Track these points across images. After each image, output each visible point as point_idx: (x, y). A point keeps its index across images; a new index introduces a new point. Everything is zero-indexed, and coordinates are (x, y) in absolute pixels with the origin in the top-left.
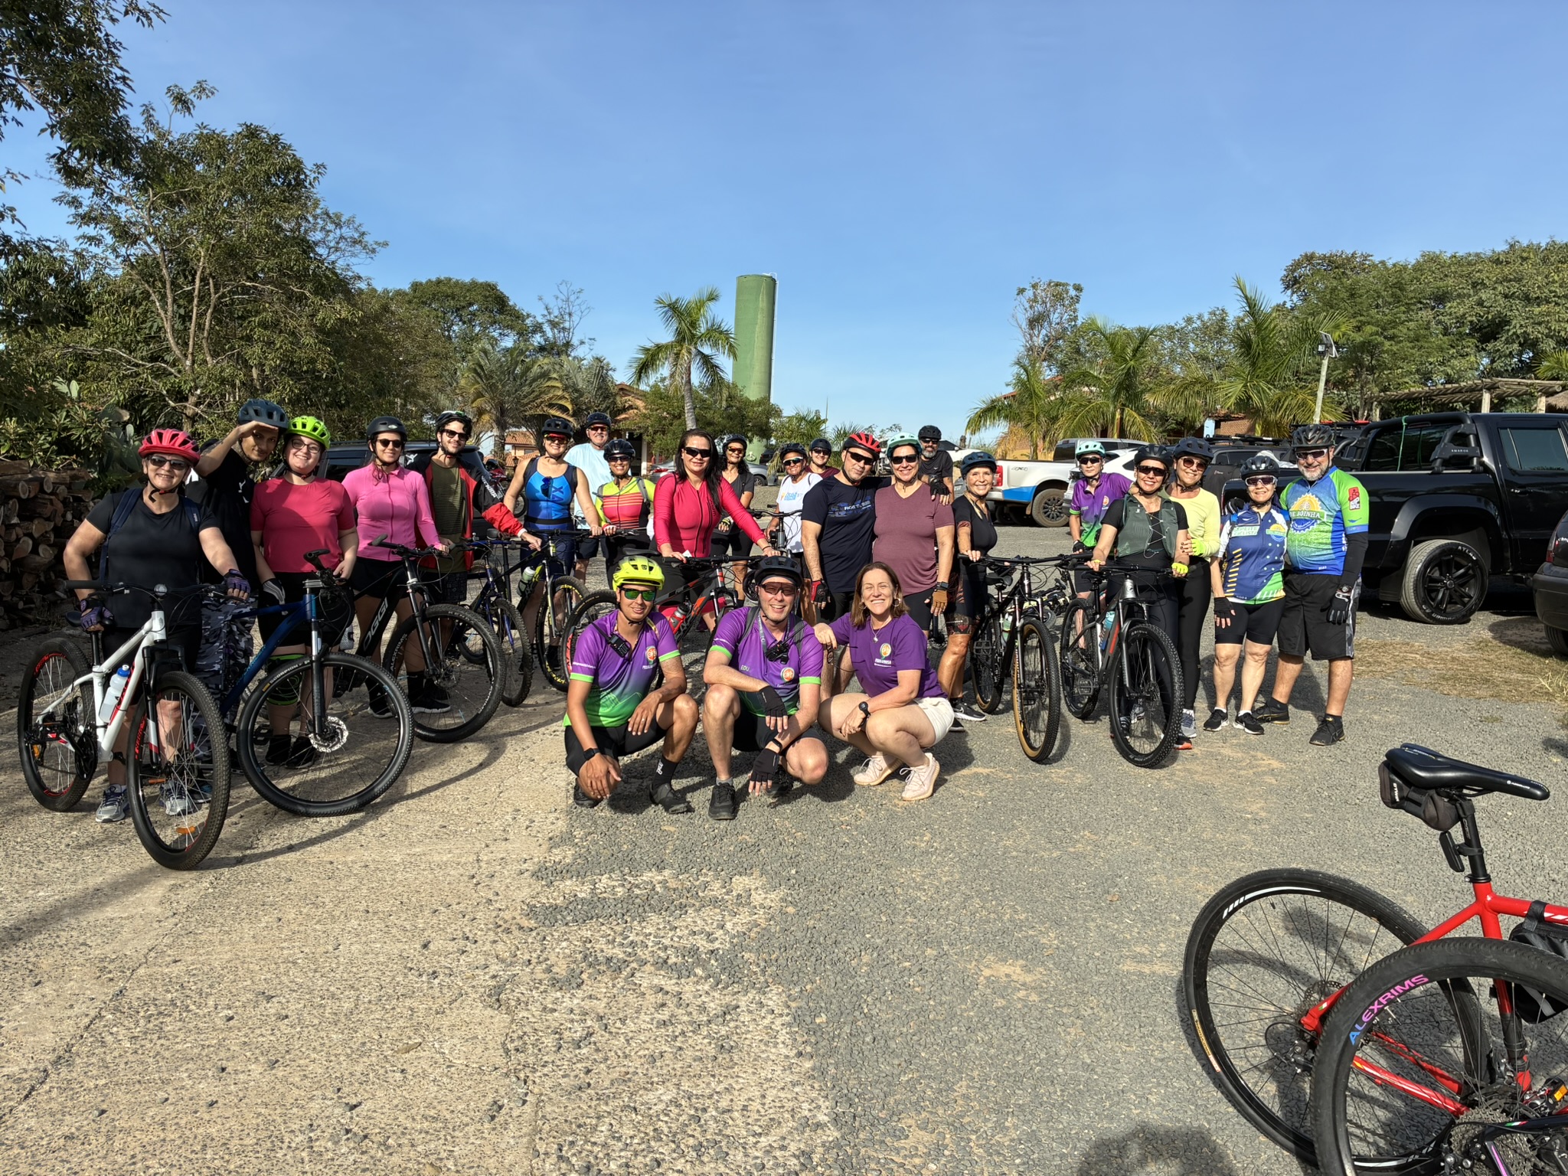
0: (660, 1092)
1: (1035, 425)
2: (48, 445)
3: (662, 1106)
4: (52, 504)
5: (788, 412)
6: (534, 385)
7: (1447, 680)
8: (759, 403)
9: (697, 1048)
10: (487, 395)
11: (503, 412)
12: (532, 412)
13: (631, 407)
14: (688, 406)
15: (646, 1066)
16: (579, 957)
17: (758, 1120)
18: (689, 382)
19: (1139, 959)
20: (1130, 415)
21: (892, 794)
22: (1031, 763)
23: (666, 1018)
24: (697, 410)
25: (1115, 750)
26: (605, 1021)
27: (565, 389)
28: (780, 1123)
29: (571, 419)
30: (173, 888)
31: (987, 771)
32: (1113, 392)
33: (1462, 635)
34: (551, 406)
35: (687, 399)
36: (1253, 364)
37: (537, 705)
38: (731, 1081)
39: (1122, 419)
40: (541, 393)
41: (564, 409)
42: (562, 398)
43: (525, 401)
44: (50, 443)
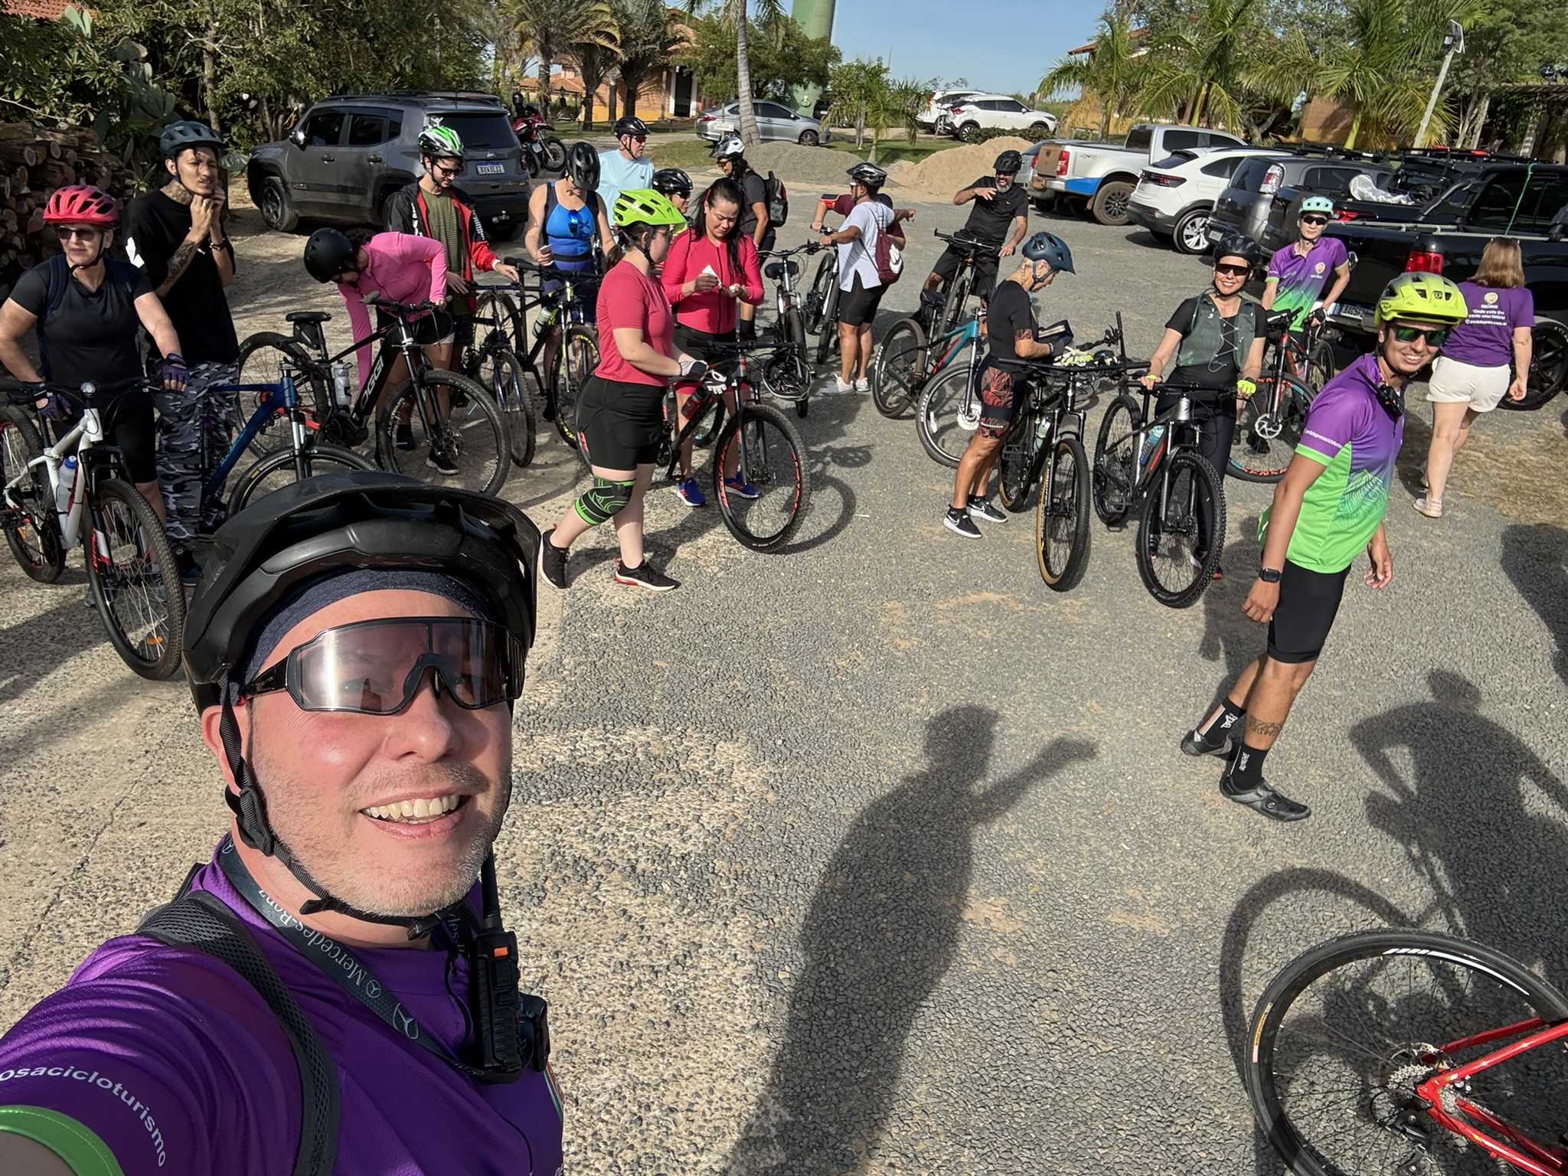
0: (605, 1075)
1: (1111, 93)
2: (61, 91)
3: (604, 1098)
4: (62, 172)
5: (846, 60)
6: (581, 8)
7: (1509, 494)
8: (819, 43)
9: (652, 1007)
10: (531, 18)
11: (547, 37)
12: (577, 40)
13: (682, 39)
14: (741, 47)
15: (596, 1032)
16: (547, 852)
17: (701, 1127)
18: (744, 17)
19: (1131, 907)
20: (1218, 92)
21: (894, 629)
22: (1046, 589)
23: (623, 957)
24: (751, 49)
25: (1138, 574)
26: (561, 959)
27: (614, 14)
28: (724, 1134)
29: (618, 50)
30: (153, 711)
31: (998, 597)
32: (1203, 62)
33: (1532, 427)
34: (598, 33)
35: (741, 39)
36: (1367, 47)
37: (546, 466)
38: (680, 1064)
39: (1207, 95)
40: (589, 18)
41: (611, 38)
42: (610, 25)
43: (571, 27)
44: (63, 88)
